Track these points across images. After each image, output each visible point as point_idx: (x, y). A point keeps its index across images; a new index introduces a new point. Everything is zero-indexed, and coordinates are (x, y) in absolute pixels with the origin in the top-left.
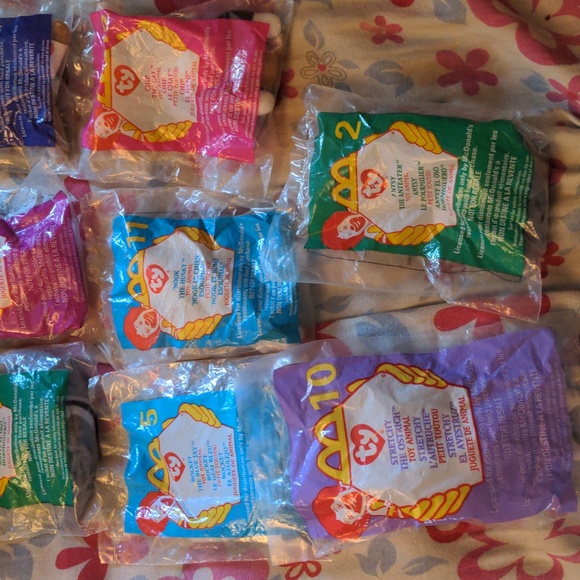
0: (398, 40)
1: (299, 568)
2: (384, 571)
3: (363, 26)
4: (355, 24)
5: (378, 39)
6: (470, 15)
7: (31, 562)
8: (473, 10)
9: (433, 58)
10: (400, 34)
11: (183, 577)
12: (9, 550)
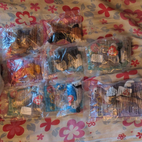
0: (107, 23)
1: (91, 124)
2: (108, 124)
3: (100, 21)
4: (99, 21)
5: (103, 23)
6: (120, 18)
7: (35, 127)
8: (121, 17)
9: (113, 26)
10: (107, 22)
11: (67, 127)
12: (30, 125)
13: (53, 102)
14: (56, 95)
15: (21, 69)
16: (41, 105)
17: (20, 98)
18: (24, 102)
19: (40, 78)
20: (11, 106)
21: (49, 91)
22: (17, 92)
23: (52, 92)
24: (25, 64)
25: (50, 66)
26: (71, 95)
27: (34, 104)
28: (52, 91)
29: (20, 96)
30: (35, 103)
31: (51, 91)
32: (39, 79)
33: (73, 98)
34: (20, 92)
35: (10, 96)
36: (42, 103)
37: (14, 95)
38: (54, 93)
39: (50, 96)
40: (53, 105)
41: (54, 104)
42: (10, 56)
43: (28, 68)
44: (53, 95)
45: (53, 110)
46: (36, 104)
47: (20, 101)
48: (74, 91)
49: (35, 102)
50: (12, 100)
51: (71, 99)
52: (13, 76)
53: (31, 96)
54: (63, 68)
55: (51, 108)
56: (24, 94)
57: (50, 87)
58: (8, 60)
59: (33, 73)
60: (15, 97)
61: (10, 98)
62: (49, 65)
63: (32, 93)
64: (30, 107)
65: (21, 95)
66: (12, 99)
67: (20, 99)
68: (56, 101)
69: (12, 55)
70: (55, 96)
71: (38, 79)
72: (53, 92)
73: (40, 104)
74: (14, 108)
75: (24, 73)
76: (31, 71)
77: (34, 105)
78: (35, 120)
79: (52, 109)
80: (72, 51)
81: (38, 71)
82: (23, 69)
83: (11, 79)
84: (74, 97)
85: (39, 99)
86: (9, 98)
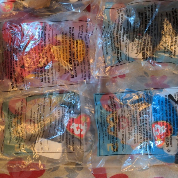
13: (114, 132)
14: (122, 117)
15: (39, 48)
16: (86, 140)
17: (33, 116)
18: (44, 127)
19: (85, 71)
20: (10, 133)
21: (106, 107)
22: (25, 101)
23: (114, 109)
24: (49, 34)
25: (113, 45)
26: (165, 122)
27: (70, 135)
28: (113, 106)
29: (33, 111)
30: (72, 134)
31: (111, 106)
32: (82, 75)
33: (171, 130)
34: (33, 101)
35: (9, 109)
36: (89, 135)
37: (19, 108)
38: (119, 111)
39: (108, 119)
40: (114, 140)
41: (117, 138)
42: (11, 13)
43: (58, 46)
44: (114, 117)
45: (114, 153)
46: (75, 136)
47: (32, 125)
48: (173, 113)
49: (73, 130)
50: (14, 120)
51: (165, 131)
52: (18, 63)
53: (61, 115)
54: (143, 54)
55: (109, 146)
56: (42, 107)
57: (109, 96)
58: (6, 23)
59: (68, 60)
60: (21, 114)
61: (8, 113)
62: (112, 42)
63: (65, 107)
64: (60, 142)
65: (35, 108)
66: (13, 118)
67: (32, 118)
68: (121, 130)
69: (16, 9)
70: (119, 119)
71: (80, 76)
72: (116, 108)
73: (84, 137)
74: (17, 139)
75: (45, 58)
76: (63, 53)
77: (68, 138)
78: (68, 170)
79: (112, 149)
80: (173, 12)
81: (82, 56)
82: (46, 48)
83: (12, 70)
84: (174, 126)
85: (83, 125)
86: (6, 114)
